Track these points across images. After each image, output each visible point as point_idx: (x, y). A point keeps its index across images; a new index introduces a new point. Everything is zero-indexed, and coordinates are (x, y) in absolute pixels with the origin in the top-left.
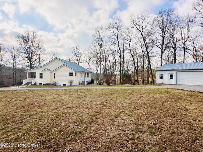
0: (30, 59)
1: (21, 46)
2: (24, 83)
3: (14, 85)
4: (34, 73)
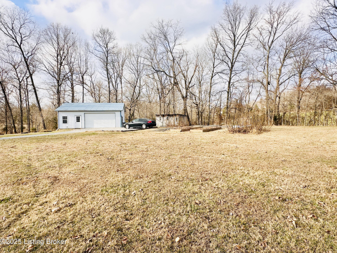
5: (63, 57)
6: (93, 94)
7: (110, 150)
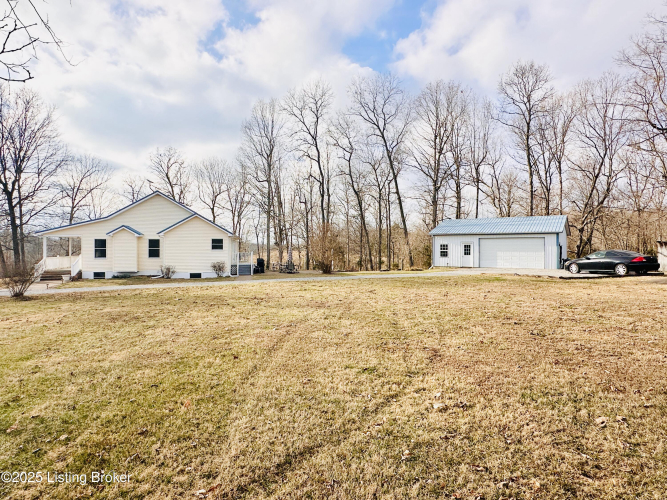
5: (445, 139)
6: (496, 201)
7: (536, 316)
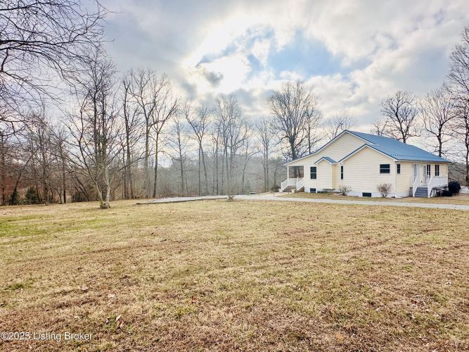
0: (292, 140)
1: (276, 116)
2: (283, 188)
3: (265, 190)
4: (298, 167)
